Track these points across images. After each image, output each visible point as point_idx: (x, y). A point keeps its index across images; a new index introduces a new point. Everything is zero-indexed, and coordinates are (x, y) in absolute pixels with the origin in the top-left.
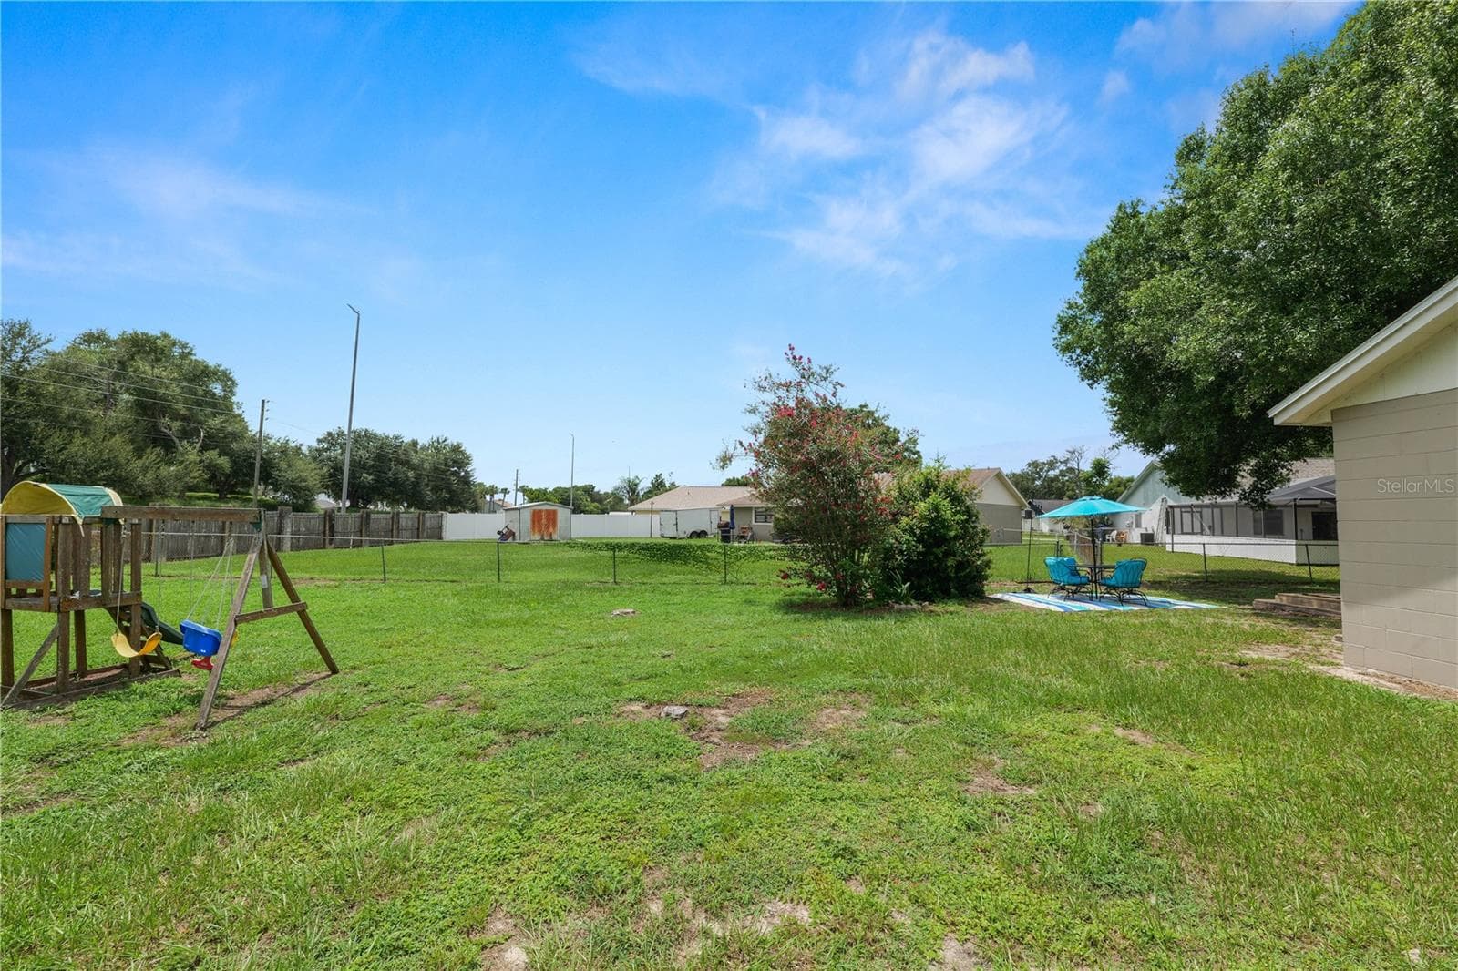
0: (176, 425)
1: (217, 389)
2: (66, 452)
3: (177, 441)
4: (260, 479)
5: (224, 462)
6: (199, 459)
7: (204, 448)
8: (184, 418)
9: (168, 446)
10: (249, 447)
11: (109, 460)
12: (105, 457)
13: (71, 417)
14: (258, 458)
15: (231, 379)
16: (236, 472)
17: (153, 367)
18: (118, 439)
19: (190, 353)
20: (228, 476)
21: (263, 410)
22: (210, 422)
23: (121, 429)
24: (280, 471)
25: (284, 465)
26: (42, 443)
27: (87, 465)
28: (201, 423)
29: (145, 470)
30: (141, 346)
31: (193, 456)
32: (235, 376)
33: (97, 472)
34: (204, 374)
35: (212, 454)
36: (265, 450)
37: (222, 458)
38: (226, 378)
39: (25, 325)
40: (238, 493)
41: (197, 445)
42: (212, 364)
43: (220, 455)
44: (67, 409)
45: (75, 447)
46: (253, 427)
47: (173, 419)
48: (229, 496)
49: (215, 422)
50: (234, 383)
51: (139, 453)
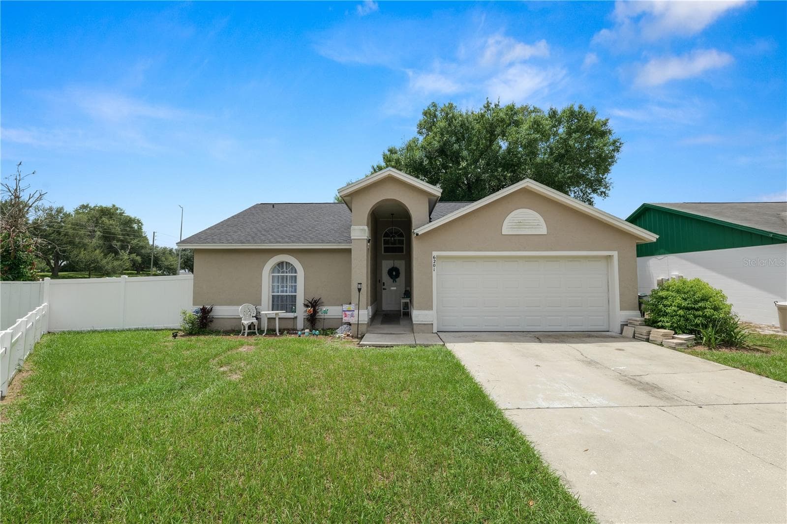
0: (118, 244)
1: (135, 226)
2: (79, 257)
3: (119, 250)
4: (153, 265)
5: (139, 259)
6: (128, 258)
7: (130, 253)
8: (122, 241)
9: (116, 253)
10: (149, 251)
11: (94, 260)
12: (93, 259)
13: (79, 243)
14: (152, 256)
15: (140, 223)
16: (143, 262)
17: (109, 221)
18: (98, 251)
19: (123, 213)
20: (140, 264)
21: (154, 236)
22: (132, 242)
23: (98, 247)
24: (162, 261)
25: (163, 259)
26: (69, 254)
27: (87, 262)
28: (129, 243)
29: (108, 263)
30: (105, 212)
31: (126, 257)
32: (142, 221)
33: (90, 264)
34: (129, 222)
35: (134, 255)
36: (156, 253)
37: (138, 257)
38: (139, 222)
39: (62, 208)
40: (145, 271)
41: (127, 252)
42: (133, 216)
43: (137, 256)
44: (77, 240)
45: (82, 255)
46: (151, 243)
47: (118, 241)
48: (141, 272)
49: (135, 242)
50: (142, 224)
51: (105, 256)
